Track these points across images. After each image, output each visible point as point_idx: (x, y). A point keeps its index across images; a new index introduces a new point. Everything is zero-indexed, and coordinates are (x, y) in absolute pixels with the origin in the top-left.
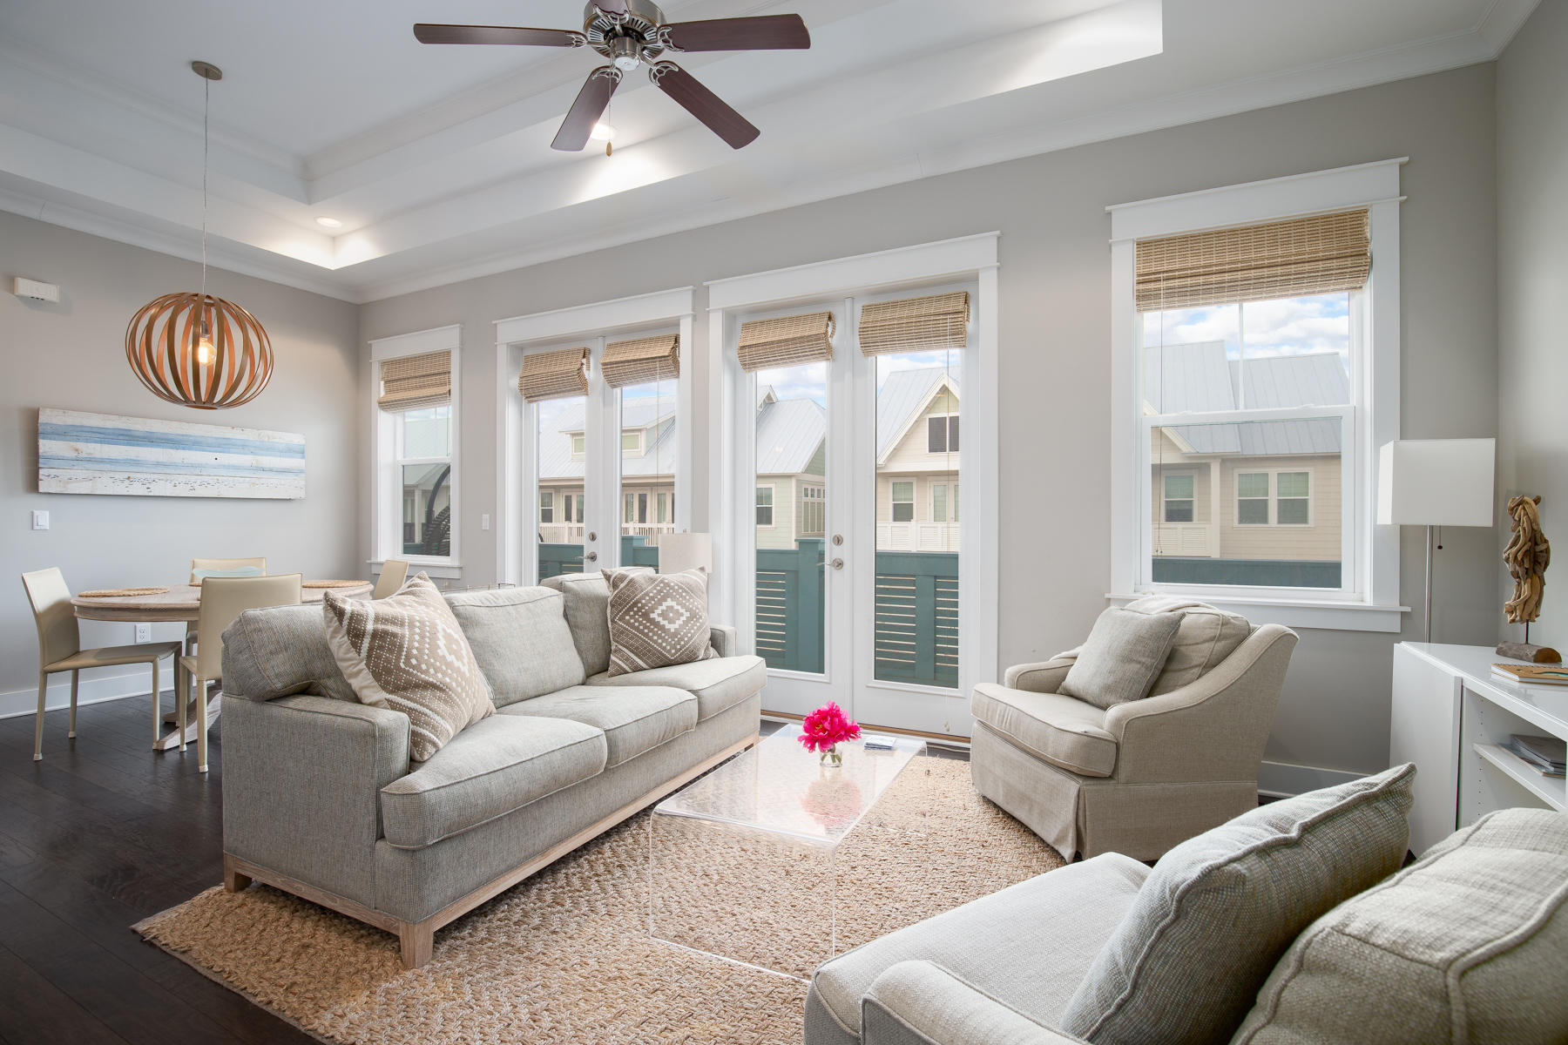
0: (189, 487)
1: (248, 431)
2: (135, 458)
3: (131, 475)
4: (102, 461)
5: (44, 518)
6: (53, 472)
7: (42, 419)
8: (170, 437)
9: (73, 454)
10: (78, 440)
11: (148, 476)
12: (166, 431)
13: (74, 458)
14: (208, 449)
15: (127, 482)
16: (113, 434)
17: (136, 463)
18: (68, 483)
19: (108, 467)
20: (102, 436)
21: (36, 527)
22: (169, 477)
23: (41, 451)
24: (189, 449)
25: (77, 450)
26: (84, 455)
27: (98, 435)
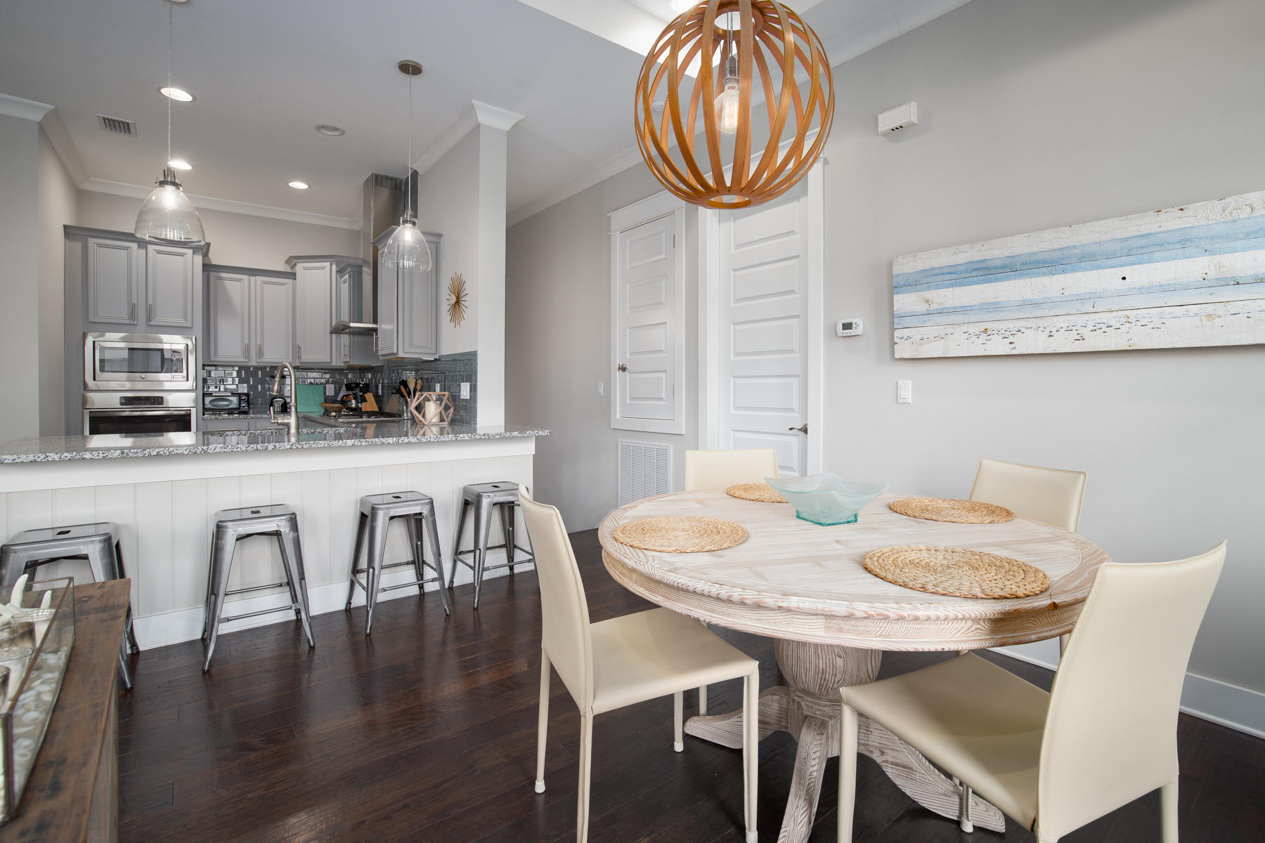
0: (1074, 335)
1: (1191, 209)
2: (993, 300)
3: (989, 326)
4: (954, 311)
5: (907, 391)
6: (906, 332)
7: (896, 271)
8: (1040, 257)
9: (923, 308)
10: (929, 288)
11: (1010, 325)
12: (1035, 249)
13: (926, 312)
14: (1109, 262)
15: (984, 336)
16: (966, 271)
17: (994, 307)
18: (921, 344)
19: (959, 318)
20: (954, 276)
21: (900, 401)
22: (1040, 322)
23: (895, 308)
24: (1073, 271)
25: (927, 301)
26: (934, 307)
27: (949, 277)
